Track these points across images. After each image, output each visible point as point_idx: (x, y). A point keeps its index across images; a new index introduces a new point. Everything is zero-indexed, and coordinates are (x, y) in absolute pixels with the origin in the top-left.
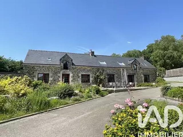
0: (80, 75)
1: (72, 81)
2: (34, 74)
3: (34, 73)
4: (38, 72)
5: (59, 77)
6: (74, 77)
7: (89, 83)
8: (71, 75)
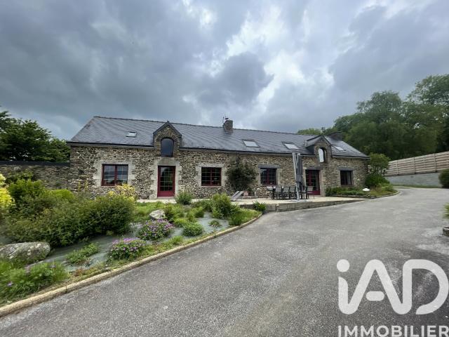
0: (199, 169)
1: (181, 182)
2: (94, 166)
3: (92, 163)
4: (102, 160)
5: (151, 172)
6: (184, 173)
7: (219, 188)
8: (179, 169)
